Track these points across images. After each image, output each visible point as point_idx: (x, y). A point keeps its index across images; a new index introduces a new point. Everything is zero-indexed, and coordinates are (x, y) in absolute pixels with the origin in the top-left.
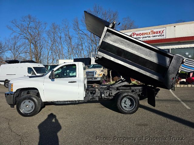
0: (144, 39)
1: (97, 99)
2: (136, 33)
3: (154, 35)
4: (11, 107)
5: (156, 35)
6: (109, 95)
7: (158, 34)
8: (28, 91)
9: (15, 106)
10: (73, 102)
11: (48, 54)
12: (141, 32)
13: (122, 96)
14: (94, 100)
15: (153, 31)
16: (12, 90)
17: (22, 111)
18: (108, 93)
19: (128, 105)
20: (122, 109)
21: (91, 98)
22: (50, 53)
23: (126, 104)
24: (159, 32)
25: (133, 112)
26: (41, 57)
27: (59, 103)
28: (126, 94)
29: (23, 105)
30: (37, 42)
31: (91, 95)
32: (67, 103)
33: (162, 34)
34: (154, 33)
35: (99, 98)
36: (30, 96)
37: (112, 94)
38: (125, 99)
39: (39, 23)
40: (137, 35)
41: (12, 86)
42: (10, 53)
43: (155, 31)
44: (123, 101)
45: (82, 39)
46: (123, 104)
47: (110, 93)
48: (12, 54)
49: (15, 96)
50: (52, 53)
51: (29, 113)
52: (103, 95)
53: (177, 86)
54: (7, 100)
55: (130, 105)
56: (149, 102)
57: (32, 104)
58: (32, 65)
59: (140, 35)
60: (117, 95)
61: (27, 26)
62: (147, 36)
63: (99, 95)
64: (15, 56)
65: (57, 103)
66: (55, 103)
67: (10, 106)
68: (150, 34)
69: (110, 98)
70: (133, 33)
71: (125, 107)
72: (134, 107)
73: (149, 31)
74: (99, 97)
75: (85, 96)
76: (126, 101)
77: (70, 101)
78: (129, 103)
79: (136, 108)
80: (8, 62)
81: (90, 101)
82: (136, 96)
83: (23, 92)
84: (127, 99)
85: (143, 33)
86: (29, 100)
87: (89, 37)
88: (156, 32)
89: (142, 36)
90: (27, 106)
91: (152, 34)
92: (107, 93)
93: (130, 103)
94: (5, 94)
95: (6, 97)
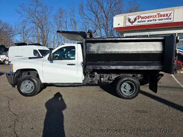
0: (149, 22)
1: (97, 82)
2: (141, 16)
3: (160, 18)
4: (13, 87)
5: (163, 18)
6: (109, 79)
7: (165, 18)
8: (28, 72)
9: (16, 86)
10: (72, 85)
11: (54, 38)
12: (147, 15)
13: (122, 81)
14: (93, 83)
15: (160, 14)
16: (13, 70)
17: (22, 91)
18: (108, 77)
19: (127, 90)
20: (121, 93)
21: (90, 81)
22: (56, 38)
23: (125, 89)
24: (166, 15)
25: (132, 97)
26: (48, 41)
27: (59, 85)
28: (126, 79)
29: (23, 85)
30: (44, 27)
31: (90, 78)
32: (66, 85)
33: (169, 18)
34: (161, 16)
35: (98, 82)
36: (30, 77)
37: (111, 78)
38: (125, 84)
39: (46, 6)
40: (143, 18)
41: (12, 66)
42: (20, 36)
43: (162, 13)
44: (123, 85)
45: (86, 24)
46: (122, 89)
47: (109, 77)
48: (22, 37)
49: (15, 77)
50: (57, 37)
51: (29, 93)
52: (102, 79)
53: (181, 73)
54: (9, 80)
55: (130, 91)
56: (151, 88)
57: (31, 84)
58: (37, 48)
59: (145, 19)
60: (117, 80)
61: (34, 10)
62: (153, 19)
63: (98, 79)
64: (24, 39)
65: (56, 85)
66: (55, 84)
67: (11, 85)
68: (156, 17)
69: (110, 82)
70: (138, 16)
71: (125, 92)
72: (135, 92)
73: (156, 14)
74: (98, 80)
75: (83, 79)
76: (125, 86)
77: (69, 84)
78: (128, 87)
79: (136, 93)
80: (17, 44)
81: (89, 84)
82: (137, 82)
83: (23, 73)
84: (127, 84)
85: (148, 16)
86: (29, 81)
87: (94, 21)
88: (163, 15)
89: (147, 19)
90: (27, 87)
91: (158, 17)
92: (106, 77)
93: (130, 88)
94: (7, 74)
95: (7, 77)
